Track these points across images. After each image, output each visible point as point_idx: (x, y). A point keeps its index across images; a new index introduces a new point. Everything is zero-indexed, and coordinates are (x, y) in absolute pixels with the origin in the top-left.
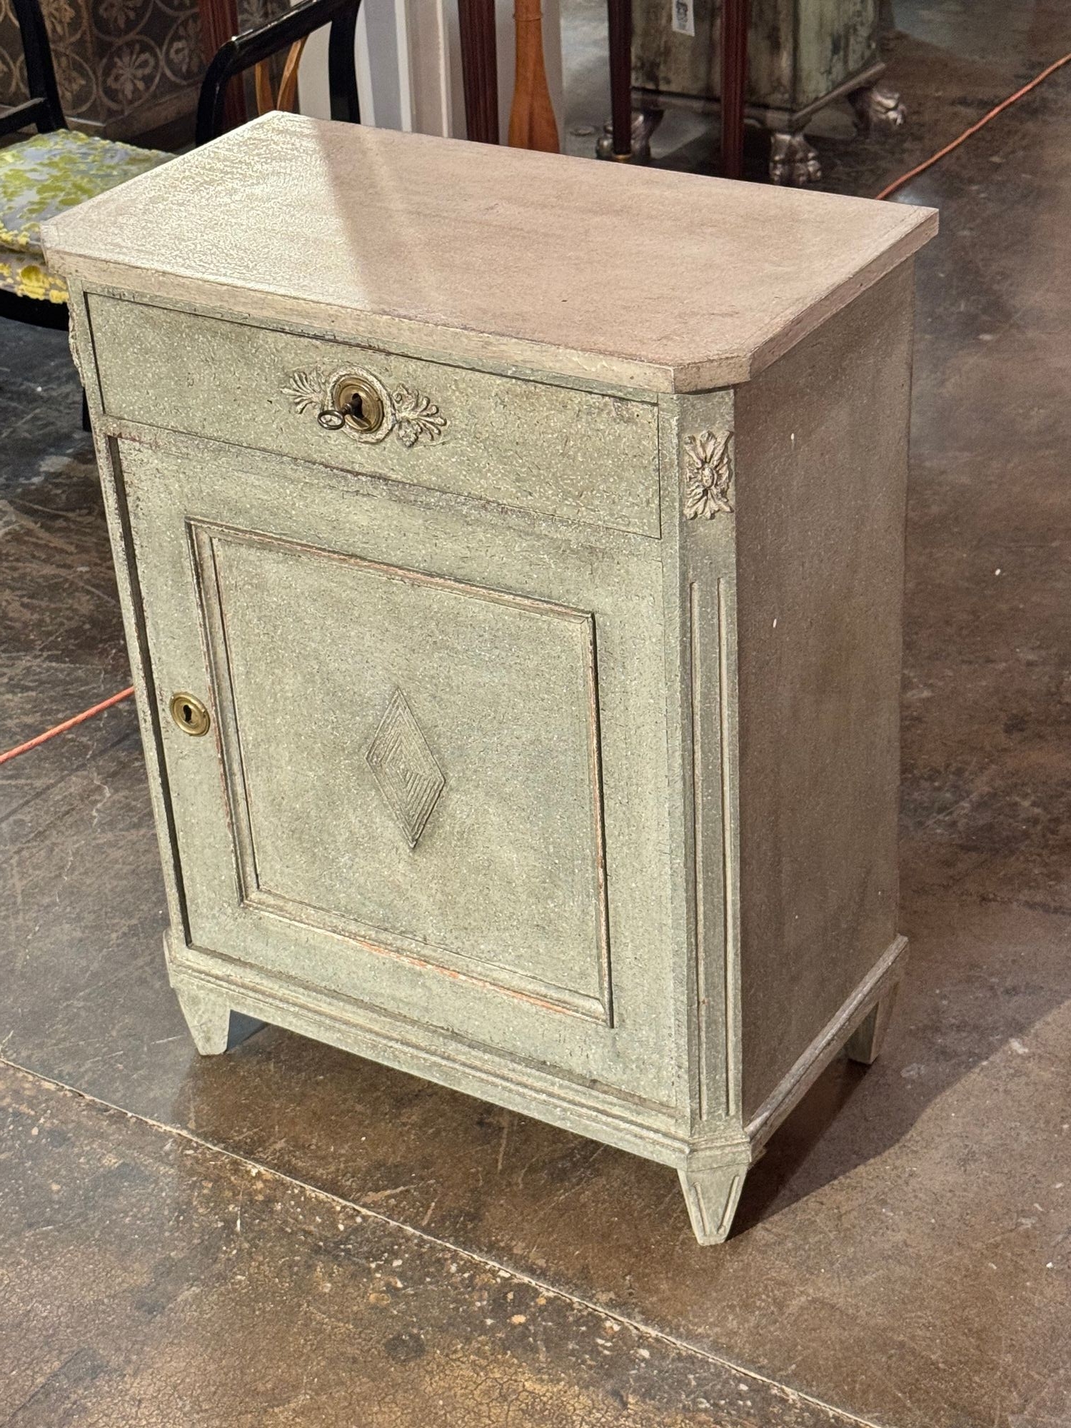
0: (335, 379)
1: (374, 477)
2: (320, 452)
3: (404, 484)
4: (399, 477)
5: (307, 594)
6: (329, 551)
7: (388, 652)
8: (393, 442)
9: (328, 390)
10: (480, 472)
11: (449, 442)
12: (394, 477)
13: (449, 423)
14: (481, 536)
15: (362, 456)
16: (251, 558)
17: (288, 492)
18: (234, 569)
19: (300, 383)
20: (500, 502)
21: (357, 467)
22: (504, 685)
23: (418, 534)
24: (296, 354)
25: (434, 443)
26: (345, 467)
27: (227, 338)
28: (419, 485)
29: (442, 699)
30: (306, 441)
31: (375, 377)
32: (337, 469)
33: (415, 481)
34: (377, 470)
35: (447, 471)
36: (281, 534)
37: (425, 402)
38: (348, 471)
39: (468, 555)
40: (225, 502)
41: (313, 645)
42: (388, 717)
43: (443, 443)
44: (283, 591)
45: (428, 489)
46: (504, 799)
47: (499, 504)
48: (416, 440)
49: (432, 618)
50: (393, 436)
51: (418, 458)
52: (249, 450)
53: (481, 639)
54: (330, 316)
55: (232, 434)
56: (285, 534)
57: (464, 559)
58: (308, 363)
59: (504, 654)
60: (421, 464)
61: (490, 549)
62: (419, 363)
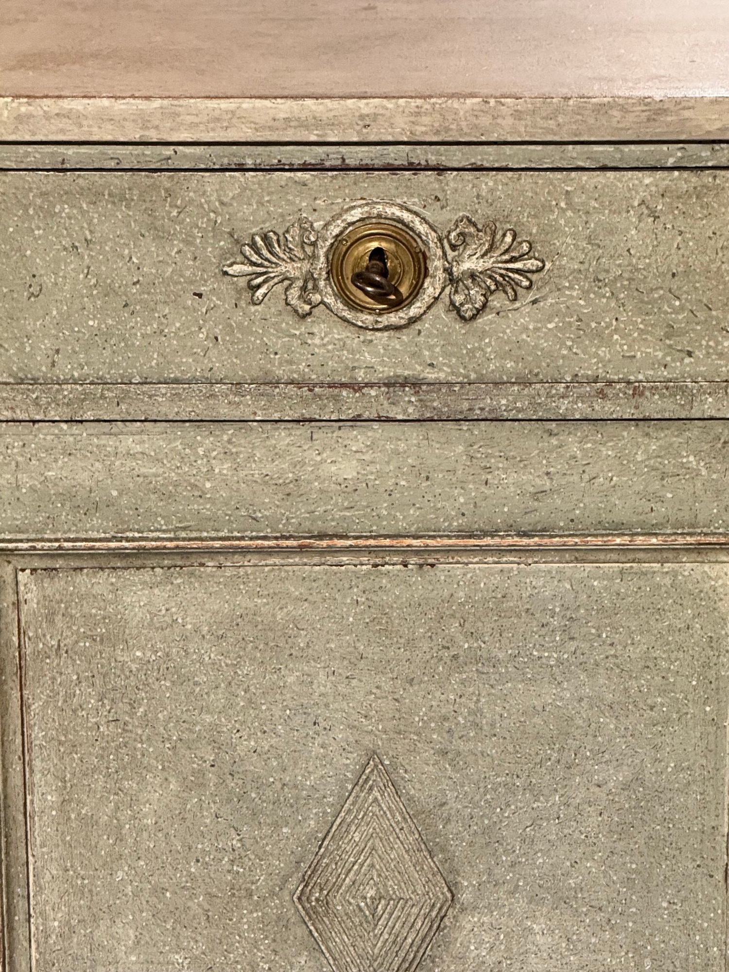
0: (336, 231)
1: (394, 385)
2: (290, 362)
3: (450, 384)
4: (442, 376)
5: (205, 629)
6: (276, 538)
7: (360, 696)
8: (437, 317)
9: (322, 253)
10: (600, 335)
11: (544, 298)
12: (431, 375)
13: (548, 265)
14: (575, 450)
15: (376, 354)
16: (97, 590)
17: (201, 451)
18: (58, 618)
19: (265, 252)
20: (632, 378)
21: (361, 376)
22: (581, 700)
23: (455, 471)
24: (261, 203)
25: (517, 304)
26: (337, 379)
27: (122, 198)
28: (481, 380)
29: (459, 754)
30: (265, 349)
31: (416, 214)
32: (321, 385)
33: (473, 376)
34: (399, 371)
35: (536, 346)
36: (177, 529)
37: (509, 239)
38: (343, 385)
39: (548, 485)
40: (68, 496)
41: (208, 718)
42: (349, 811)
43: (534, 302)
44: (158, 636)
45: (496, 384)
46: (563, 900)
47: (629, 383)
48: (484, 306)
49: (453, 616)
50: (440, 309)
51: (484, 334)
52: (145, 388)
53: (543, 631)
54: (362, 117)
55: (111, 365)
56: (184, 529)
57: (539, 494)
58: (282, 215)
59: (585, 646)
60: (489, 344)
61: (587, 469)
62: (501, 176)
